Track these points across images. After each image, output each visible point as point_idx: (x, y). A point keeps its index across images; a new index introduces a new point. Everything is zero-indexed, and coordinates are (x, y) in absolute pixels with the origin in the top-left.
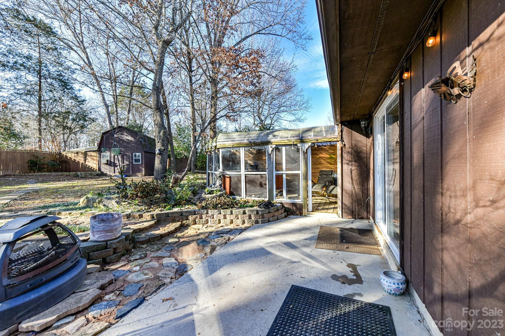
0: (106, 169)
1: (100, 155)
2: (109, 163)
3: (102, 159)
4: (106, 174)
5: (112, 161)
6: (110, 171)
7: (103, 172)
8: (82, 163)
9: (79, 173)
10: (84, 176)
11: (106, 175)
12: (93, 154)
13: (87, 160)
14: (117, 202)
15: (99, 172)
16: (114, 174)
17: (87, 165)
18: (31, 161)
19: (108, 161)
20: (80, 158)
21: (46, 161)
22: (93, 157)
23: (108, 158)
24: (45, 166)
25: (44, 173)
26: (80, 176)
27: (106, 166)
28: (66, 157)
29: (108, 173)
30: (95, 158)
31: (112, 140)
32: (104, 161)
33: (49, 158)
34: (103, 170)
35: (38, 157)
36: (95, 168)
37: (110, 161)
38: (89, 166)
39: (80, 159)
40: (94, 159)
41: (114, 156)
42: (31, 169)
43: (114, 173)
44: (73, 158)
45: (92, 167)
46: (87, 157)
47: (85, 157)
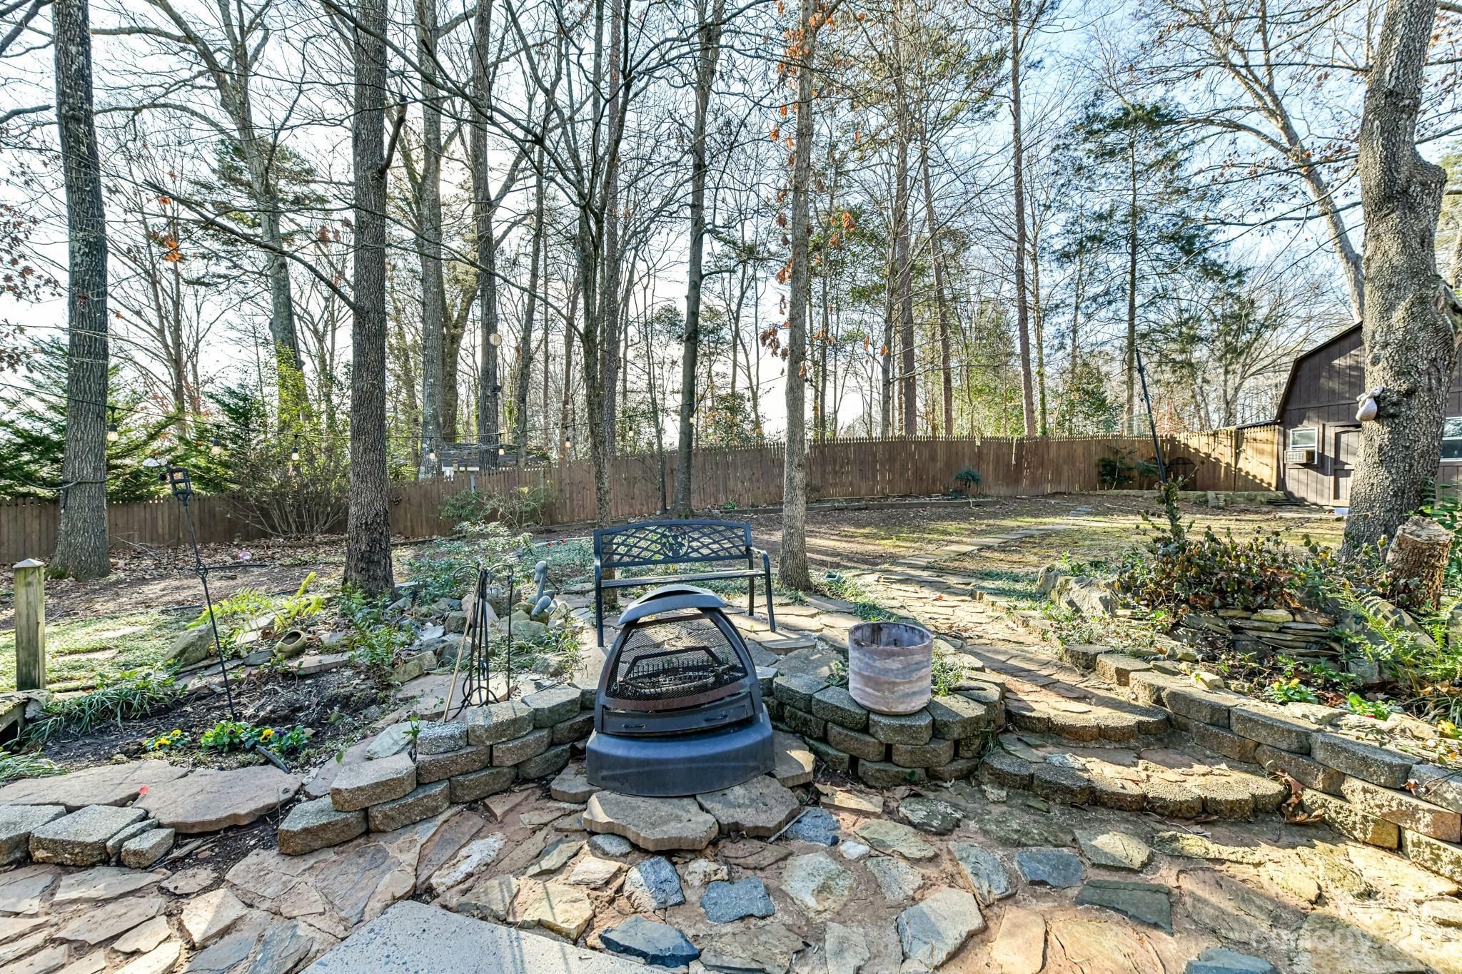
0: (1302, 483)
1: (1285, 436)
2: (1315, 463)
3: (1290, 449)
4: (1303, 499)
5: (1330, 453)
6: (1319, 493)
7: (1291, 493)
8: (1228, 465)
9: (1211, 494)
10: (1222, 504)
11: (1299, 503)
12: (1261, 434)
13: (1242, 455)
14: (1107, 604)
15: (1280, 493)
16: (1333, 502)
17: (1240, 470)
18: (1103, 460)
19: (1310, 455)
20: (1221, 448)
21: (1139, 460)
22: (1260, 446)
23: (1314, 446)
24: (1136, 473)
25: (1125, 492)
26: (1212, 502)
27: (1303, 475)
28: (1187, 446)
29: (1311, 498)
30: (1267, 447)
31: (1330, 378)
32: (1296, 455)
33: (1145, 452)
34: (1291, 486)
35: (1117, 452)
36: (1266, 480)
37: (1322, 456)
38: (1247, 473)
39: (1224, 453)
40: (1262, 452)
41: (1338, 436)
42: (1104, 481)
43: (1337, 496)
44: (1204, 450)
45: (1255, 477)
46: (1244, 447)
47: (1237, 447)
